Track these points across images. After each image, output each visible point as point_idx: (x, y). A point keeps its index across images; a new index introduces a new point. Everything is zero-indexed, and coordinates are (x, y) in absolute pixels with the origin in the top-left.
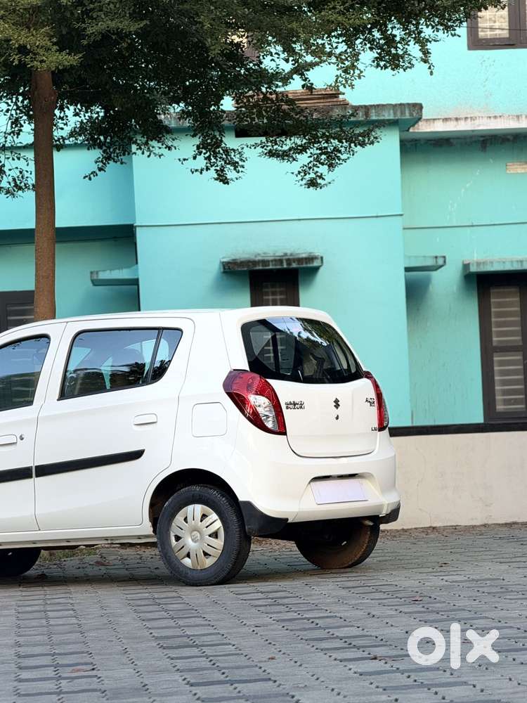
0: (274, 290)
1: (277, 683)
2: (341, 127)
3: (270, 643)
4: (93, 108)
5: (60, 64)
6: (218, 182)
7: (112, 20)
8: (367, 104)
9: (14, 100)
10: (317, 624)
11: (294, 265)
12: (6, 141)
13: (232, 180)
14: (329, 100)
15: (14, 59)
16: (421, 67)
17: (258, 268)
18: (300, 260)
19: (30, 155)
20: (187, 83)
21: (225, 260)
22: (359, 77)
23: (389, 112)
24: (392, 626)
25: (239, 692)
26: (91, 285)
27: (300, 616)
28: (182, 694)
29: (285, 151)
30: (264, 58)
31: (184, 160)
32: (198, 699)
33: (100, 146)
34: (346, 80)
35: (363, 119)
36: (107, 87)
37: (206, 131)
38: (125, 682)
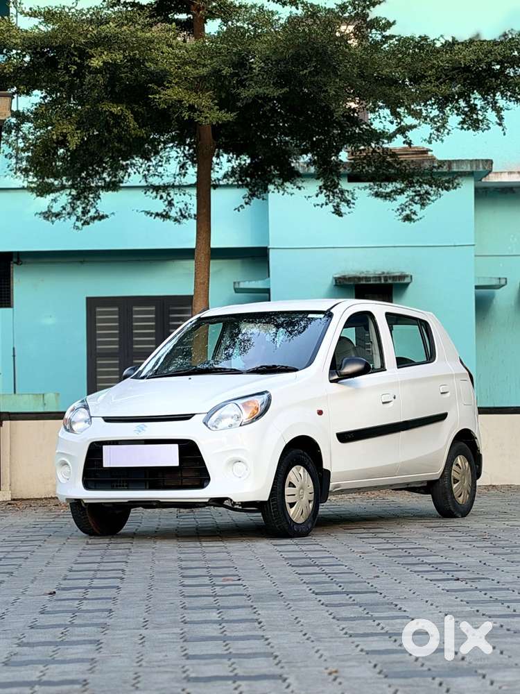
1: (383, 595)
2: (431, 176)
3: (374, 566)
4: (241, 156)
5: (220, 120)
6: (334, 215)
7: (260, 87)
8: (449, 159)
9: (182, 149)
10: (409, 553)
11: (390, 281)
12: (175, 181)
13: (345, 213)
14: (420, 155)
15: (185, 115)
16: (495, 128)
17: (362, 282)
18: (394, 278)
19: (194, 192)
20: (314, 139)
21: (337, 276)
22: (448, 134)
23: (467, 166)
24: (468, 556)
25: (354, 600)
26: (234, 291)
27: (395, 547)
28: (309, 600)
29: (387, 193)
30: (374, 121)
31: (309, 197)
32: (322, 604)
33: (247, 185)
34: (438, 136)
35: (446, 170)
36: (254, 140)
37: (327, 175)
38: (265, 590)
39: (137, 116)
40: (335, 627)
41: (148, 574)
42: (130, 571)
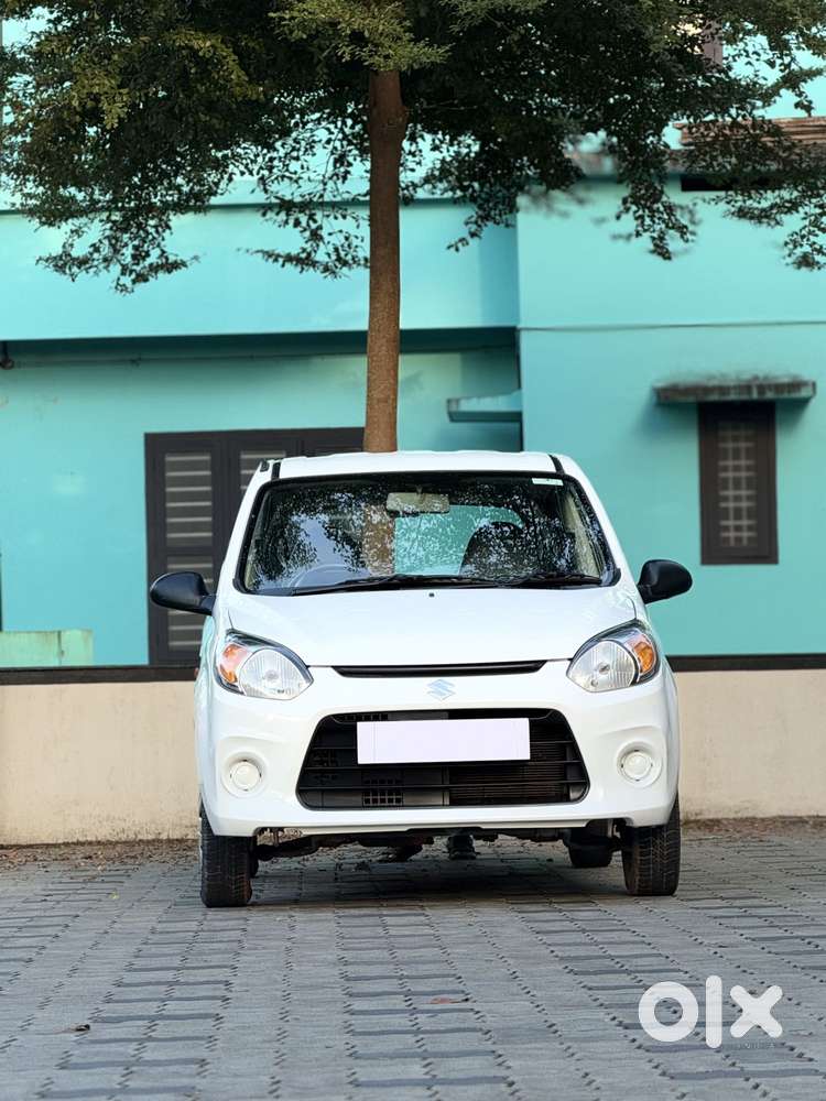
0: (736, 433)
3: (745, 971)
4: (461, 138)
5: (415, 61)
6: (654, 256)
9: (339, 124)
10: (817, 946)
11: (770, 395)
12: (325, 190)
13: (677, 253)
15: (344, 53)
17: (711, 398)
18: (779, 388)
19: (364, 213)
20: (612, 101)
21: (660, 385)
26: (446, 418)
27: (787, 934)
29: (763, 210)
30: (735, 61)
31: (601, 221)
32: (639, 1047)
33: (473, 199)
36: (486, 104)
37: (638, 176)
38: (519, 1020)
39: (243, 57)
40: (665, 1091)
41: (277, 990)
42: (241, 985)
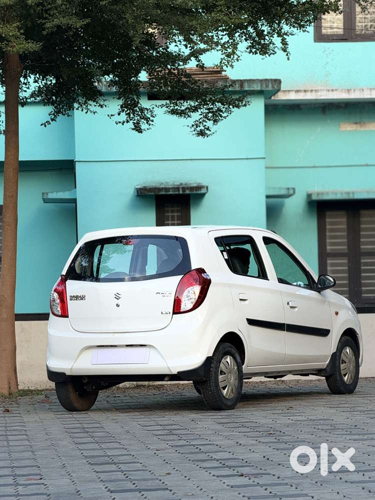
0: (172, 209)
1: (172, 492)
2: (223, 94)
3: (167, 463)
4: (48, 77)
6: (134, 131)
8: (242, 79)
10: (200, 449)
11: (188, 192)
13: (144, 130)
14: (215, 75)
16: (280, 54)
17: (161, 193)
18: (192, 189)
19: (2, 109)
20: (115, 61)
21: (138, 187)
22: (238, 60)
23: (257, 85)
24: (254, 452)
25: (145, 498)
26: (43, 202)
27: (188, 444)
29: (182, 111)
30: (170, 44)
31: (112, 115)
33: (53, 104)
34: (228, 62)
35: (238, 89)
36: (58, 63)
37: (127, 95)
38: (65, 489)
